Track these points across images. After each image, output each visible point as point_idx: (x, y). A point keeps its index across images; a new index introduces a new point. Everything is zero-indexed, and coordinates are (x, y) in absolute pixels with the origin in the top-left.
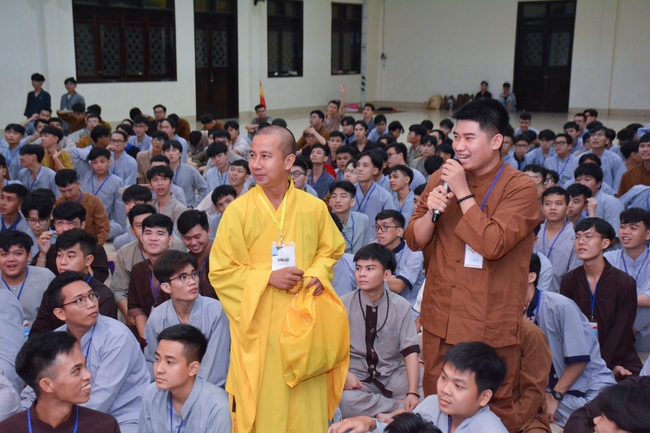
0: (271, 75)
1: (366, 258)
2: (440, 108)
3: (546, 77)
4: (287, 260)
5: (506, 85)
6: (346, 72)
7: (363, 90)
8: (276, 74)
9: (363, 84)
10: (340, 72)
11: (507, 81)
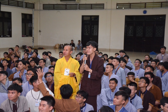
2: (59, 48)
4: (68, 72)
5: (79, 41)
6: (27, 36)
8: (2, 36)
9: (33, 40)
10: (25, 36)
11: (80, 40)
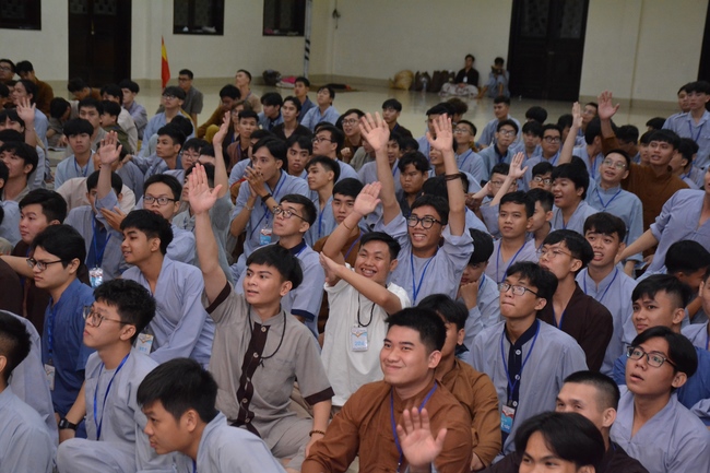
0: (178, 30)
1: (260, 263)
2: (410, 89)
3: (551, 53)
5: (499, 61)
6: (283, 33)
7: (306, 58)
8: (186, 29)
9: (307, 50)
10: (276, 32)
11: (499, 55)
